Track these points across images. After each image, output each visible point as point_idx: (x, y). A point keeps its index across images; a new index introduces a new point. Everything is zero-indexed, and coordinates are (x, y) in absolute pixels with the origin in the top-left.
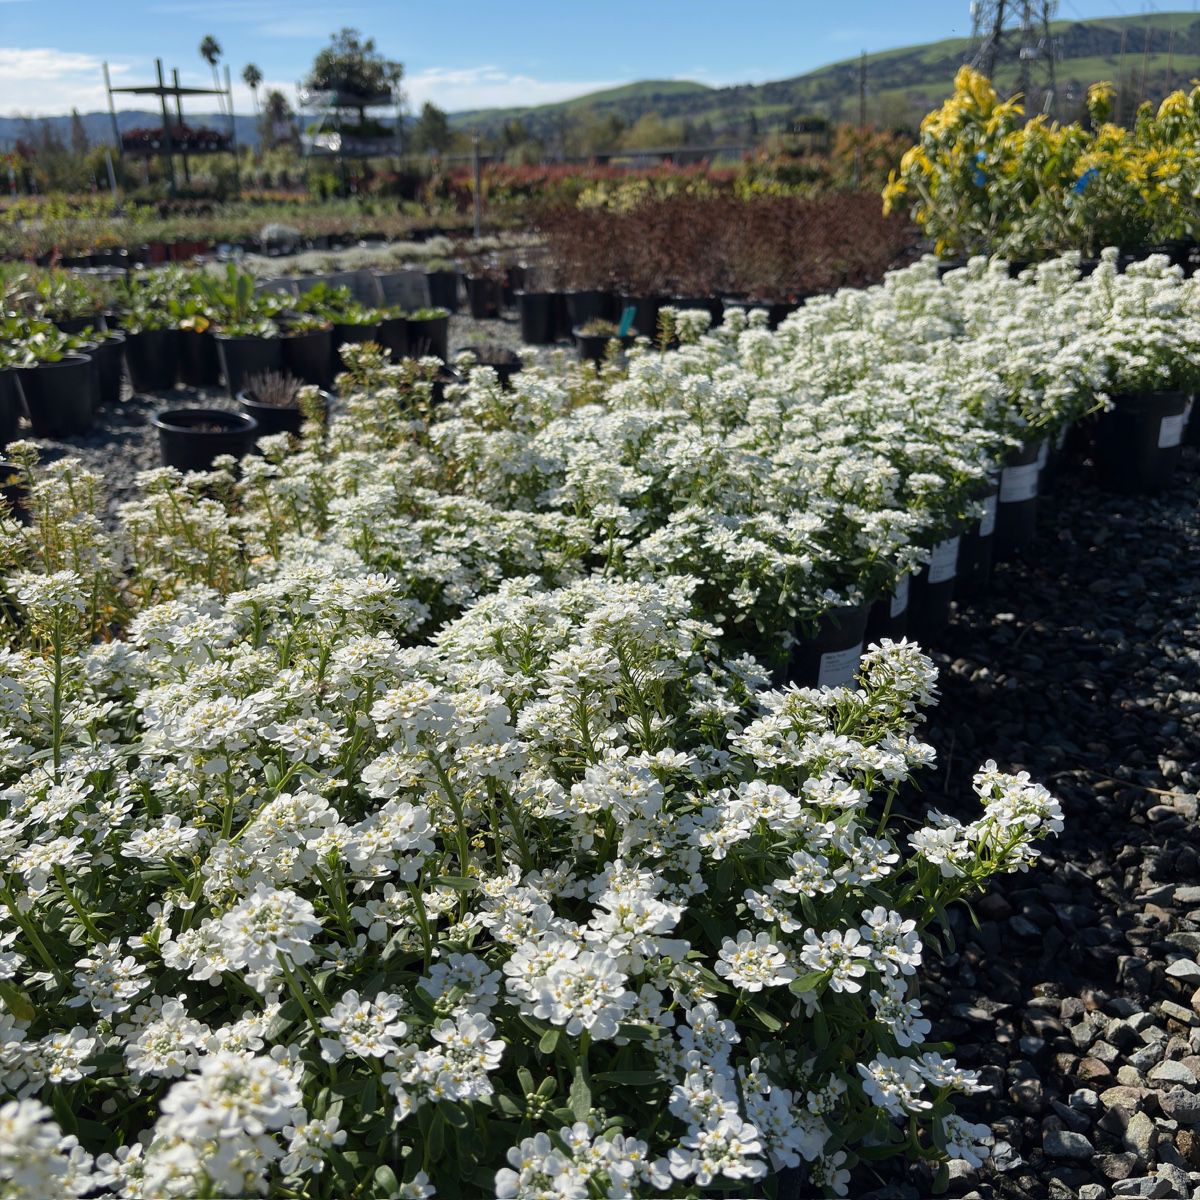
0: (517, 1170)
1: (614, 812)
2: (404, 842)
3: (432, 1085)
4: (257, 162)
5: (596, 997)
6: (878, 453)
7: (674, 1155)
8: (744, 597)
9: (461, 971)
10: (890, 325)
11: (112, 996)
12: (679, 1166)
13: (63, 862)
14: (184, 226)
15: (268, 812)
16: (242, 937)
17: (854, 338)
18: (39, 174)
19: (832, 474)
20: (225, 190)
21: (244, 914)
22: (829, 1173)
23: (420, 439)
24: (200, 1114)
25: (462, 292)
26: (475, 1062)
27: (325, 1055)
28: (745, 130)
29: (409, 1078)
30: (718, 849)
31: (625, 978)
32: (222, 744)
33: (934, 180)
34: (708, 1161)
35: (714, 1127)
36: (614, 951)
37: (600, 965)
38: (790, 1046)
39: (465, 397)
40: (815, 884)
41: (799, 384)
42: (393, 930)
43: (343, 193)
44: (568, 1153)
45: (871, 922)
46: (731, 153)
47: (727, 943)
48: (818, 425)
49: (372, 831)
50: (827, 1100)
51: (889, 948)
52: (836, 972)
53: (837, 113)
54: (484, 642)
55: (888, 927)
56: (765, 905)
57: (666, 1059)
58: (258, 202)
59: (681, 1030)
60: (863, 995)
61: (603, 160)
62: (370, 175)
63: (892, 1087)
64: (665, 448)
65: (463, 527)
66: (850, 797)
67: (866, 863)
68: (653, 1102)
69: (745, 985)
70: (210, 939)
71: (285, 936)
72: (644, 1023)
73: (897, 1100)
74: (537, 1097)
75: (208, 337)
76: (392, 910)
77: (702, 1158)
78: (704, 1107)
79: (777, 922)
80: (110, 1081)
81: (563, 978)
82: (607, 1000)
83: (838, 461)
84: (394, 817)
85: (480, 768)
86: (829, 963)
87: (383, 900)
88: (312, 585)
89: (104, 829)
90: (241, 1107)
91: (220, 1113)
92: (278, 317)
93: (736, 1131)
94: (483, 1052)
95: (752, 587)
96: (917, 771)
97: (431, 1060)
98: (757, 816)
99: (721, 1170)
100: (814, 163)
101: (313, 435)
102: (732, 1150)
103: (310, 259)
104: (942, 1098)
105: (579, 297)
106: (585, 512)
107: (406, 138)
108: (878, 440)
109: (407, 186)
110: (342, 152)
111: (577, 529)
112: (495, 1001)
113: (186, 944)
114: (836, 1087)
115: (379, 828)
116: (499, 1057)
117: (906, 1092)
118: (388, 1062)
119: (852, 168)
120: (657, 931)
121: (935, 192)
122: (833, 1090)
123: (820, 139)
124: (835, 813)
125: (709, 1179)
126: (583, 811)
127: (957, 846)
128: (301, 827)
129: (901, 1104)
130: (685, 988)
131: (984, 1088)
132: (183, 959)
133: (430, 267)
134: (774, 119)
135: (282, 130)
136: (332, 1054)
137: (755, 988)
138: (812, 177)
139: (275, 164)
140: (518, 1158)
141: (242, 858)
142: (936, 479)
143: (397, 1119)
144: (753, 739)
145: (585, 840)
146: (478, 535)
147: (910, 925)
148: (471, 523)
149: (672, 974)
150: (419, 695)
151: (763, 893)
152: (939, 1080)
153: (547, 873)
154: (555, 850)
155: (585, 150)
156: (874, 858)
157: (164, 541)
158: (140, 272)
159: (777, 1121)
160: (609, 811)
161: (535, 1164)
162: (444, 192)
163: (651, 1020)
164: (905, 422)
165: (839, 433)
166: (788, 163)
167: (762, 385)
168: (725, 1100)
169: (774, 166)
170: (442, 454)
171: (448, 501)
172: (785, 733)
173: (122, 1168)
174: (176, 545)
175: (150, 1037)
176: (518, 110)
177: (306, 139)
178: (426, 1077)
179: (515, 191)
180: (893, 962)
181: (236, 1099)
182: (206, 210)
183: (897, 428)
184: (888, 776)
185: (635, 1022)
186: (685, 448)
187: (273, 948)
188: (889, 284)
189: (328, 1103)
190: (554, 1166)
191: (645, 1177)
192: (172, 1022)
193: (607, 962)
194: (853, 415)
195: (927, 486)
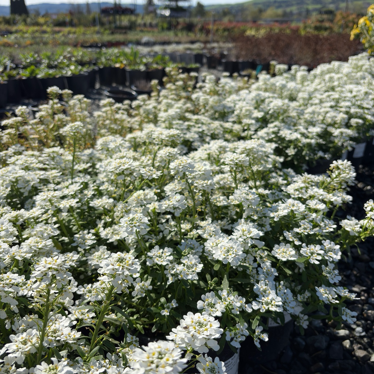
0: (204, 302)
1: (243, 203)
2: (177, 204)
3: (180, 274)
4: (143, 18)
5: (233, 254)
6: (341, 112)
7: (254, 303)
8: (291, 152)
9: (191, 244)
10: (350, 73)
11: (85, 244)
12: (255, 306)
13: (73, 205)
14: (119, 37)
15: (135, 194)
16: (126, 225)
17: (336, 76)
18: (75, 21)
19: (325, 117)
20: (132, 27)
21: (127, 219)
22: (302, 321)
23: (189, 99)
24: (111, 267)
25: (205, 60)
26: (193, 269)
27: (148, 263)
28: (304, 14)
29: (173, 272)
30: (276, 217)
31: (243, 249)
32: (123, 171)
33: (370, 29)
34: (265, 306)
35: (267, 296)
36: (240, 242)
37: (235, 245)
38: (293, 281)
39: (204, 87)
40: (307, 231)
41: (316, 90)
42: (170, 232)
43: (169, 29)
44: (220, 298)
45: (325, 244)
46: (298, 20)
47: (276, 246)
48: (321, 102)
49: (167, 201)
50: (304, 298)
51: (330, 253)
52: (311, 257)
53: (338, 9)
54: (205, 156)
55: (331, 247)
56: (290, 236)
57: (254, 277)
58: (142, 31)
59: (259, 269)
60: (320, 266)
61: (254, 22)
62: (178, 23)
63: (326, 295)
64: (269, 104)
65: (200, 125)
66: (322, 206)
67: (325, 227)
68: (248, 289)
69: (281, 258)
70: (115, 230)
71: (139, 226)
72: (247, 265)
73: (328, 299)
74: (211, 282)
75: (123, 70)
76: (171, 226)
77: (263, 304)
78: (265, 291)
79: (293, 242)
80: (82, 269)
81: (223, 247)
82: (236, 255)
83: (327, 112)
84: (174, 197)
85: (201, 187)
86: (310, 254)
87: (168, 223)
88: (153, 133)
89: (85, 198)
90: (123, 267)
91: (117, 267)
92: (146, 65)
93: (274, 298)
94: (196, 267)
95: (294, 148)
96: (345, 203)
97: (180, 268)
98: (290, 209)
99: (268, 308)
100: (327, 24)
101: (155, 96)
102: (273, 303)
103: (157, 48)
104: (343, 300)
105: (243, 63)
106: (240, 123)
107: (191, 13)
108: (341, 107)
109: (190, 28)
110: (170, 16)
111: (237, 127)
112: (201, 254)
113: (108, 231)
114: (307, 294)
115: (169, 200)
116: (201, 269)
117: (330, 297)
118: (167, 267)
119: (341, 27)
120: (254, 237)
121: (370, 33)
122: (306, 295)
123: (330, 17)
124: (316, 211)
125: (264, 311)
126: (233, 203)
127: (356, 226)
128: (145, 200)
129: (329, 300)
130: (261, 257)
131: (357, 299)
132: (106, 235)
133: (195, 52)
134: (315, 10)
135: (151, 9)
136: (150, 263)
137: (284, 260)
138: (326, 29)
139: (148, 19)
140: (205, 298)
141: (126, 207)
142: (360, 121)
143: (168, 283)
144: (290, 189)
145: (233, 212)
146: (205, 128)
147: (338, 247)
148: (203, 124)
149: (257, 253)
150: (184, 162)
151: (289, 232)
152: (342, 294)
153: (219, 222)
154: (222, 216)
155: (249, 18)
156: (327, 226)
157: (108, 122)
158: (104, 50)
159: (288, 299)
160: (241, 203)
161: (210, 300)
162: (202, 29)
163: (250, 265)
164: (351, 102)
165: (329, 104)
166: (318, 24)
167: (303, 89)
168: (271, 290)
169: (313, 25)
170: (195, 103)
171: (196, 117)
172: (302, 188)
173: (85, 290)
174: (111, 124)
175: (96, 255)
176: (228, 5)
177: (159, 12)
178: (178, 272)
179: (225, 30)
180: (331, 257)
181: (121, 264)
182: (125, 33)
183: (348, 104)
184: (335, 203)
185: (245, 264)
186: (276, 103)
187: (135, 229)
188: (350, 61)
189: (147, 279)
190: (215, 301)
191: (244, 308)
192: (102, 251)
193: (237, 244)
194: (333, 99)
195: (357, 123)
